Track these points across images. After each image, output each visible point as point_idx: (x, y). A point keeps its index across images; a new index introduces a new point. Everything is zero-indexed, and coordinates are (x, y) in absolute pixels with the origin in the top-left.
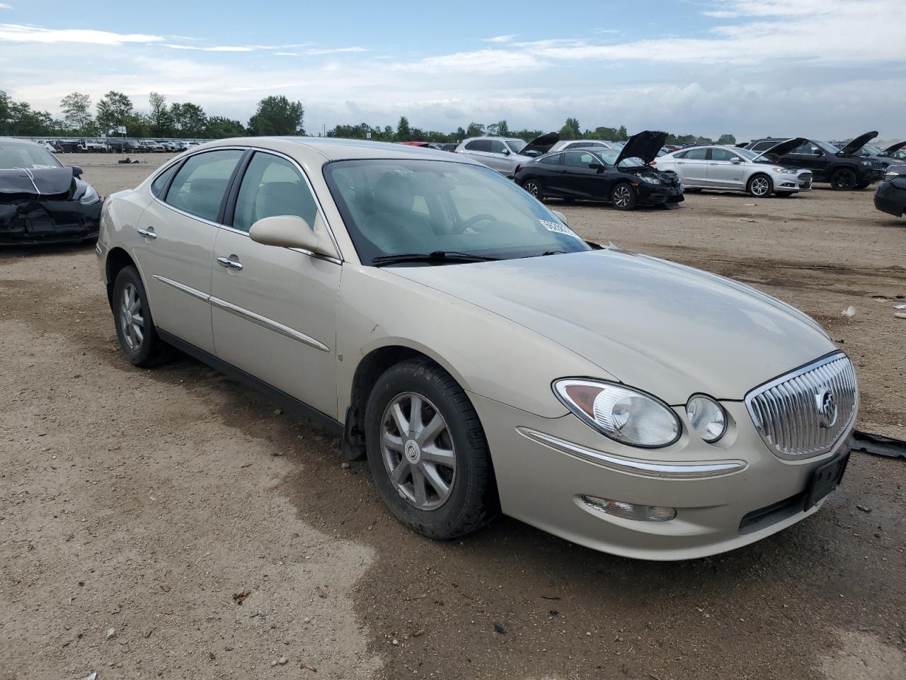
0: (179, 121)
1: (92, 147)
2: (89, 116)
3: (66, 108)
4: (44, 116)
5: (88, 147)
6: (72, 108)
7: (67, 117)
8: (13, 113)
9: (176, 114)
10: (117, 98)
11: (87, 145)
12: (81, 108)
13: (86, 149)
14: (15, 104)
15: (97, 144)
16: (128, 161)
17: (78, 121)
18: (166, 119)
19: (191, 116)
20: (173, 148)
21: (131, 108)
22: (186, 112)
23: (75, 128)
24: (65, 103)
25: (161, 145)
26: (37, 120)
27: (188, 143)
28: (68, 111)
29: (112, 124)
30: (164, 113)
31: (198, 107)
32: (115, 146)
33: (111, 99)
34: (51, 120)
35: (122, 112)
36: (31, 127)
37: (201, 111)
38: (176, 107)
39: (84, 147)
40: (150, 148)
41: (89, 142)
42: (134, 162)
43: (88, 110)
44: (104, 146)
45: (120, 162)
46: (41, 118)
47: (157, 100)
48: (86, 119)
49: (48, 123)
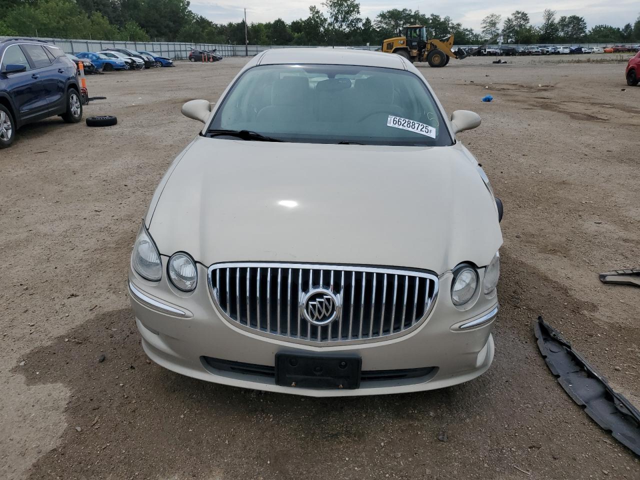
0: (563, 30)
1: (490, 52)
2: (498, 30)
3: (485, 25)
4: (469, 31)
5: (488, 52)
6: (488, 25)
7: (483, 31)
8: (451, 30)
9: (561, 25)
10: (520, 15)
11: (487, 50)
12: (493, 24)
13: (486, 53)
14: (453, 24)
15: (493, 50)
16: (499, 62)
17: (489, 33)
18: (553, 29)
19: (574, 26)
20: (548, 51)
21: (528, 23)
22: (570, 23)
23: (486, 39)
24: (485, 21)
25: (539, 50)
26: (464, 34)
27: (562, 47)
28: (485, 27)
29: (511, 35)
30: (552, 25)
31: (582, 18)
32: (505, 51)
33: (515, 17)
34: (472, 34)
35: (520, 26)
36: (459, 39)
37: (583, 21)
38: (563, 19)
39: (485, 51)
40: (530, 52)
41: (489, 48)
42: (503, 63)
43: (498, 26)
44: (498, 51)
45: (494, 62)
46: (467, 33)
47: (549, 15)
48: (495, 32)
49: (470, 36)
